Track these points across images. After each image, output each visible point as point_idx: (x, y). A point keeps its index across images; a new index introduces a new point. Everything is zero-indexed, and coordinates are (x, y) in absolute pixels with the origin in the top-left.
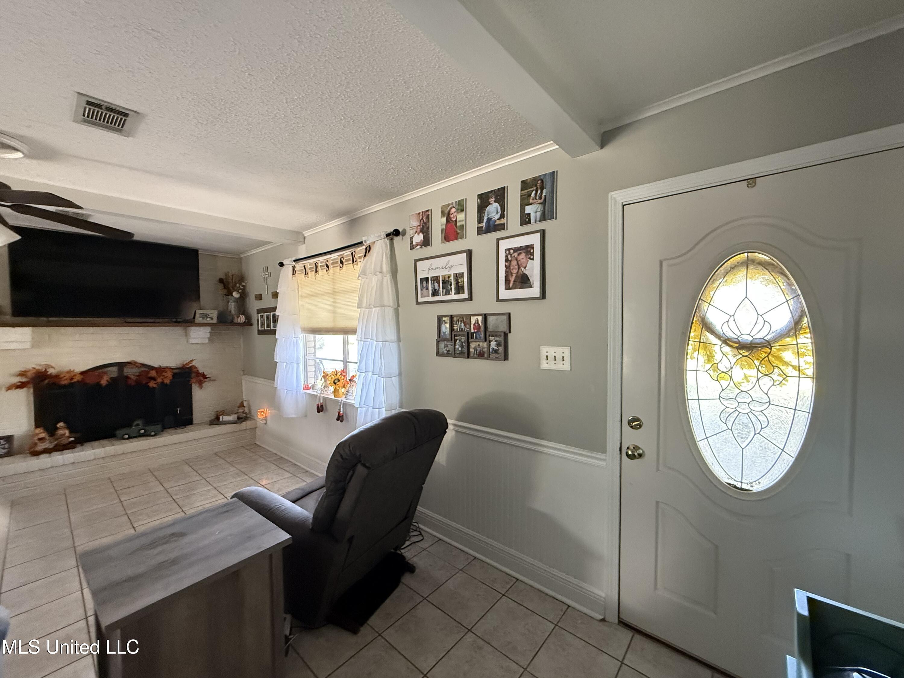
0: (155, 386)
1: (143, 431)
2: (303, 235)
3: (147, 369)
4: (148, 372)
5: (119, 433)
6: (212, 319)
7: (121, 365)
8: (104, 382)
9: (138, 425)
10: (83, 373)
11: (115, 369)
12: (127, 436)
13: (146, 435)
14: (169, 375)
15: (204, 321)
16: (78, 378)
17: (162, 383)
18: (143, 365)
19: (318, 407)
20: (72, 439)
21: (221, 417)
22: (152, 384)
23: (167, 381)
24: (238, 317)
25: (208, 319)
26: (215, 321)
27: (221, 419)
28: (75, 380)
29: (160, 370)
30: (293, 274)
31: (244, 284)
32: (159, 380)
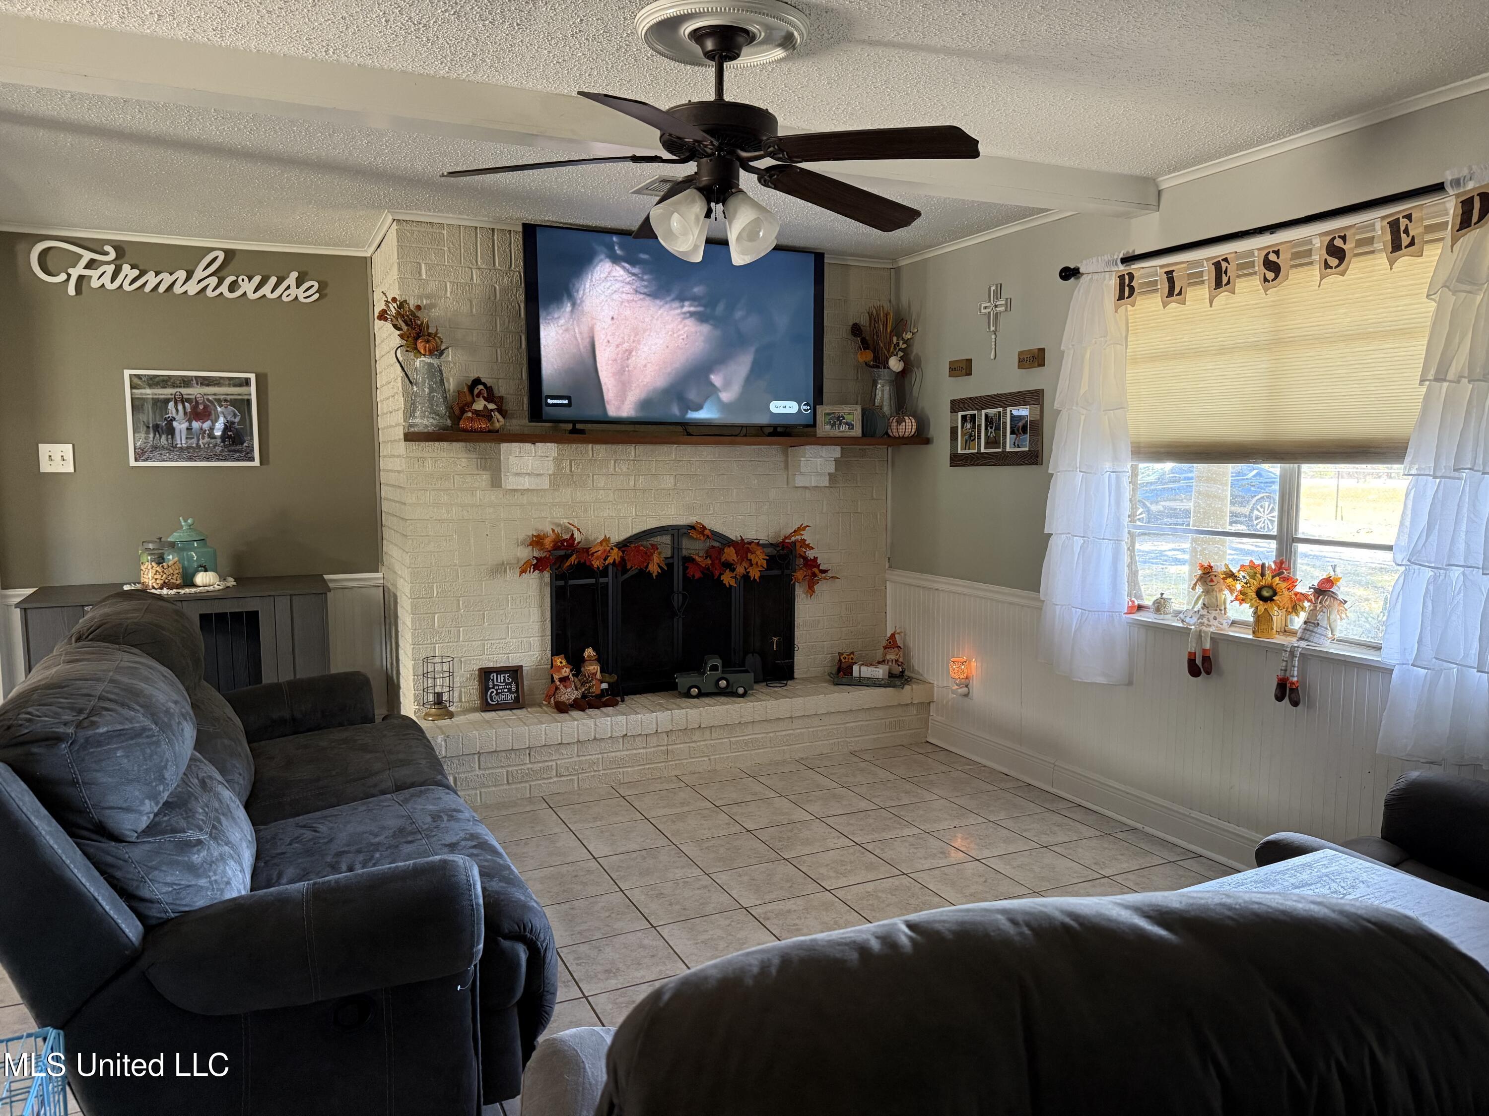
0: (733, 583)
1: (723, 683)
2: (1157, 186)
3: (717, 544)
4: (721, 551)
5: (682, 681)
6: (851, 426)
7: (677, 532)
8: (654, 569)
9: (714, 668)
10: (623, 545)
11: (667, 539)
12: (695, 691)
13: (729, 693)
14: (759, 558)
15: (836, 433)
16: (615, 555)
17: (746, 577)
18: (715, 535)
19: (1192, 662)
20: (604, 686)
21: (856, 668)
22: (727, 579)
23: (755, 574)
24: (899, 422)
25: (843, 428)
26: (857, 432)
27: (856, 673)
28: (610, 560)
29: (743, 547)
30: (1121, 297)
31: (909, 336)
32: (740, 570)
